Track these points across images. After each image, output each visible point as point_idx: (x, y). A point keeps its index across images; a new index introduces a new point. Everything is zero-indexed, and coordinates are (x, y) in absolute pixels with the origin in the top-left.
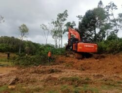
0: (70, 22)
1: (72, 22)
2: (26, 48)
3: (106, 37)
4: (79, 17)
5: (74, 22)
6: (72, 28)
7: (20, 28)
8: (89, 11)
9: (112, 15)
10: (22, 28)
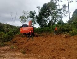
1: (33, 11)
2: (5, 29)
3: (57, 22)
4: (38, 7)
5: (35, 11)
6: (34, 15)
8: (45, 4)
9: (59, 5)
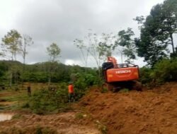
0: (124, 31)
1: (126, 30)
4: (137, 19)
5: (129, 30)
6: (129, 39)
7: (48, 49)
10: (51, 49)
